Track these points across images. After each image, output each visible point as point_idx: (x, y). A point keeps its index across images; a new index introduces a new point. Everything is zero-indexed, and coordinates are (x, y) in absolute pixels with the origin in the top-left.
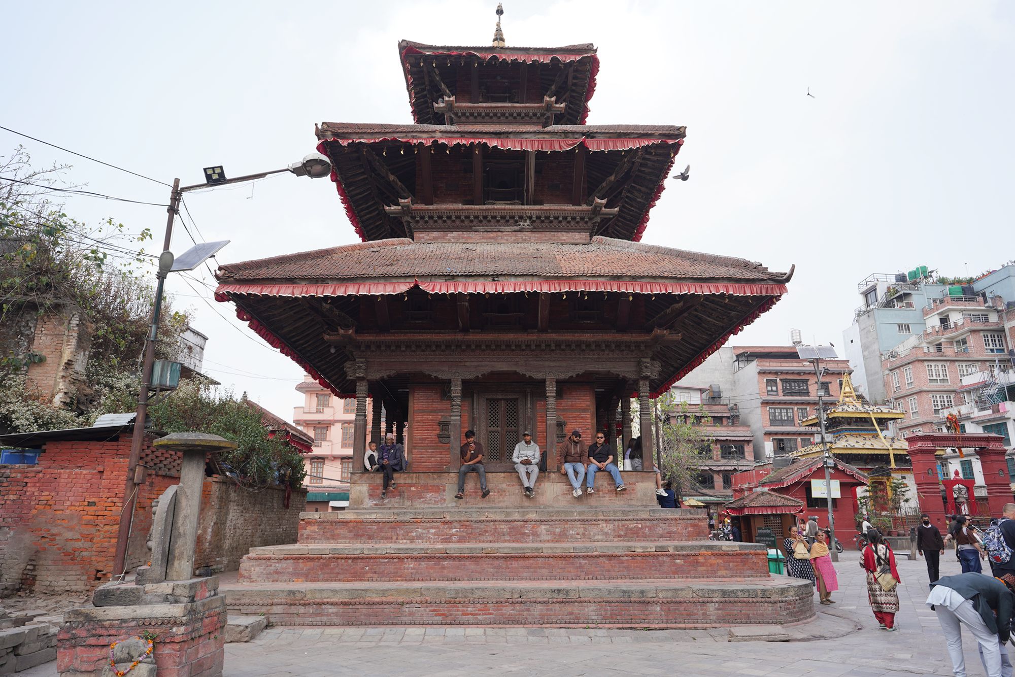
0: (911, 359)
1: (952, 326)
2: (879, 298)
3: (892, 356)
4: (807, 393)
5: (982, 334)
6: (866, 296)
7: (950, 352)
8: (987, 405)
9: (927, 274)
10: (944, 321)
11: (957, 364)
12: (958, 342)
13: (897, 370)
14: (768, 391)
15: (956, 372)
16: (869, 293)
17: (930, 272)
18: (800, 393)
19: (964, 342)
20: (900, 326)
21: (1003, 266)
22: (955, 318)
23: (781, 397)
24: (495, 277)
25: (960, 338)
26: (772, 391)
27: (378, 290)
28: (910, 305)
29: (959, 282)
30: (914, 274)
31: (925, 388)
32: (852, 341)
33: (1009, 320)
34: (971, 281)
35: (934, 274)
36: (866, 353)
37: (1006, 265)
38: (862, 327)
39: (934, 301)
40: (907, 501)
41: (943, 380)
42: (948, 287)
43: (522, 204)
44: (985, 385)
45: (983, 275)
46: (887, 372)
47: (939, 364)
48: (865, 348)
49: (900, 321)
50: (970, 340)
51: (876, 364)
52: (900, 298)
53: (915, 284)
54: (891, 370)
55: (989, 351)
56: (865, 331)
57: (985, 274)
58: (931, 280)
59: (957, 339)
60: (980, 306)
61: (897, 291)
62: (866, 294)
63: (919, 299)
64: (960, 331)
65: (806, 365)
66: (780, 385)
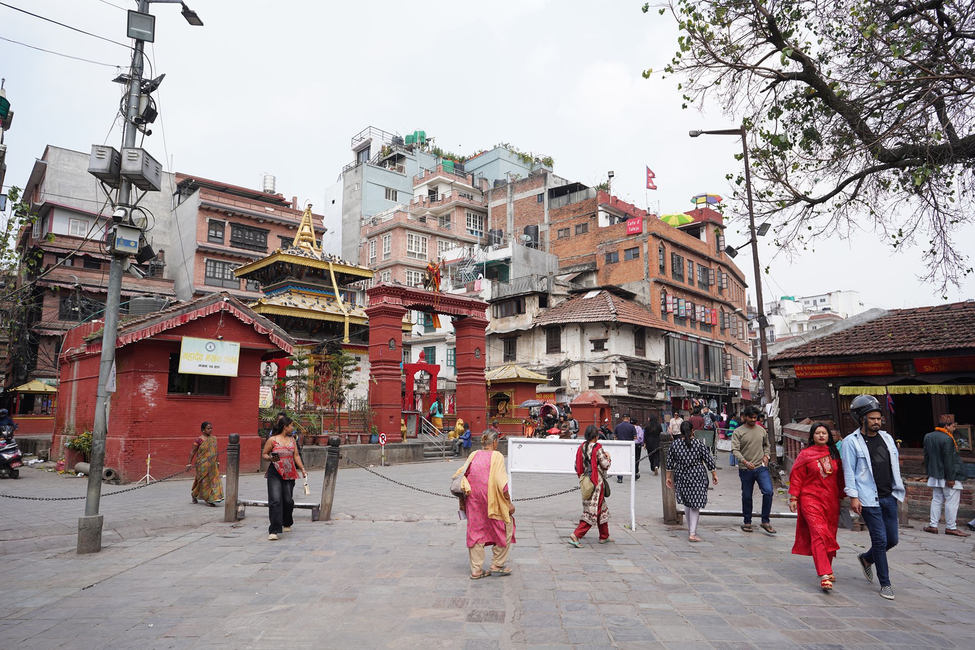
0: (394, 225)
1: (440, 198)
2: (371, 157)
3: (374, 222)
4: (264, 249)
5: (466, 211)
6: (358, 154)
7: (433, 225)
8: (463, 283)
9: (425, 142)
10: (433, 193)
11: (438, 239)
12: (442, 218)
13: (376, 238)
14: (209, 236)
15: (435, 249)
16: (363, 150)
17: (428, 140)
18: (254, 247)
19: (448, 218)
20: (388, 190)
21: (495, 147)
22: (444, 191)
23: (227, 247)
25: (445, 214)
26: (216, 237)
28: (401, 169)
29: (452, 158)
30: (412, 140)
31: (402, 261)
32: (333, 202)
33: (493, 199)
34: (463, 160)
35: (431, 143)
36: (346, 217)
37: (498, 146)
38: (347, 184)
39: (426, 170)
40: (351, 387)
41: (421, 256)
42: (441, 159)
44: (463, 263)
45: (475, 155)
46: (365, 240)
47: (421, 236)
48: (346, 210)
49: (389, 185)
50: (454, 217)
51: (354, 229)
52: (393, 159)
53: (410, 149)
54: (369, 238)
55: (469, 232)
56: (350, 189)
57: (477, 154)
58: (426, 149)
59: (441, 215)
60: (468, 184)
61: (391, 151)
62: (359, 152)
63: (412, 165)
64: (446, 205)
65: (270, 211)
66: (228, 230)
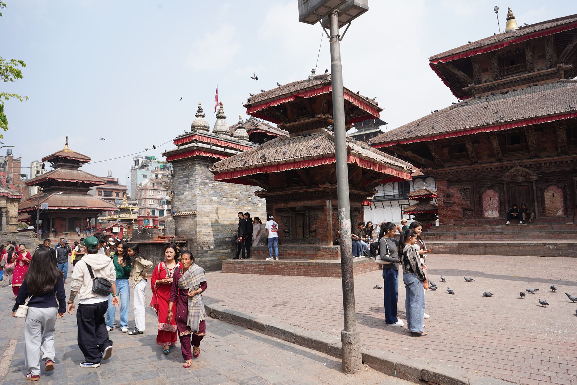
0: (145, 188)
1: (158, 178)
2: (139, 164)
3: (140, 185)
4: (112, 196)
6: (135, 162)
7: (156, 187)
8: (161, 205)
10: (157, 176)
11: (157, 191)
12: (159, 183)
15: (156, 193)
16: (137, 162)
17: (155, 158)
18: (109, 196)
22: (160, 176)
23: (103, 197)
24: (80, 207)
27: (63, 208)
28: (148, 169)
29: (163, 163)
30: (151, 158)
31: (147, 198)
36: (132, 183)
38: (133, 174)
39: (155, 168)
41: (153, 195)
42: (160, 164)
43: (76, 187)
44: (162, 199)
46: (138, 190)
47: (152, 190)
48: (132, 181)
49: (144, 174)
51: (135, 187)
52: (145, 166)
53: (151, 161)
58: (155, 161)
61: (145, 163)
62: (135, 161)
63: (151, 167)
64: (160, 181)
65: (113, 187)
66: (103, 193)
